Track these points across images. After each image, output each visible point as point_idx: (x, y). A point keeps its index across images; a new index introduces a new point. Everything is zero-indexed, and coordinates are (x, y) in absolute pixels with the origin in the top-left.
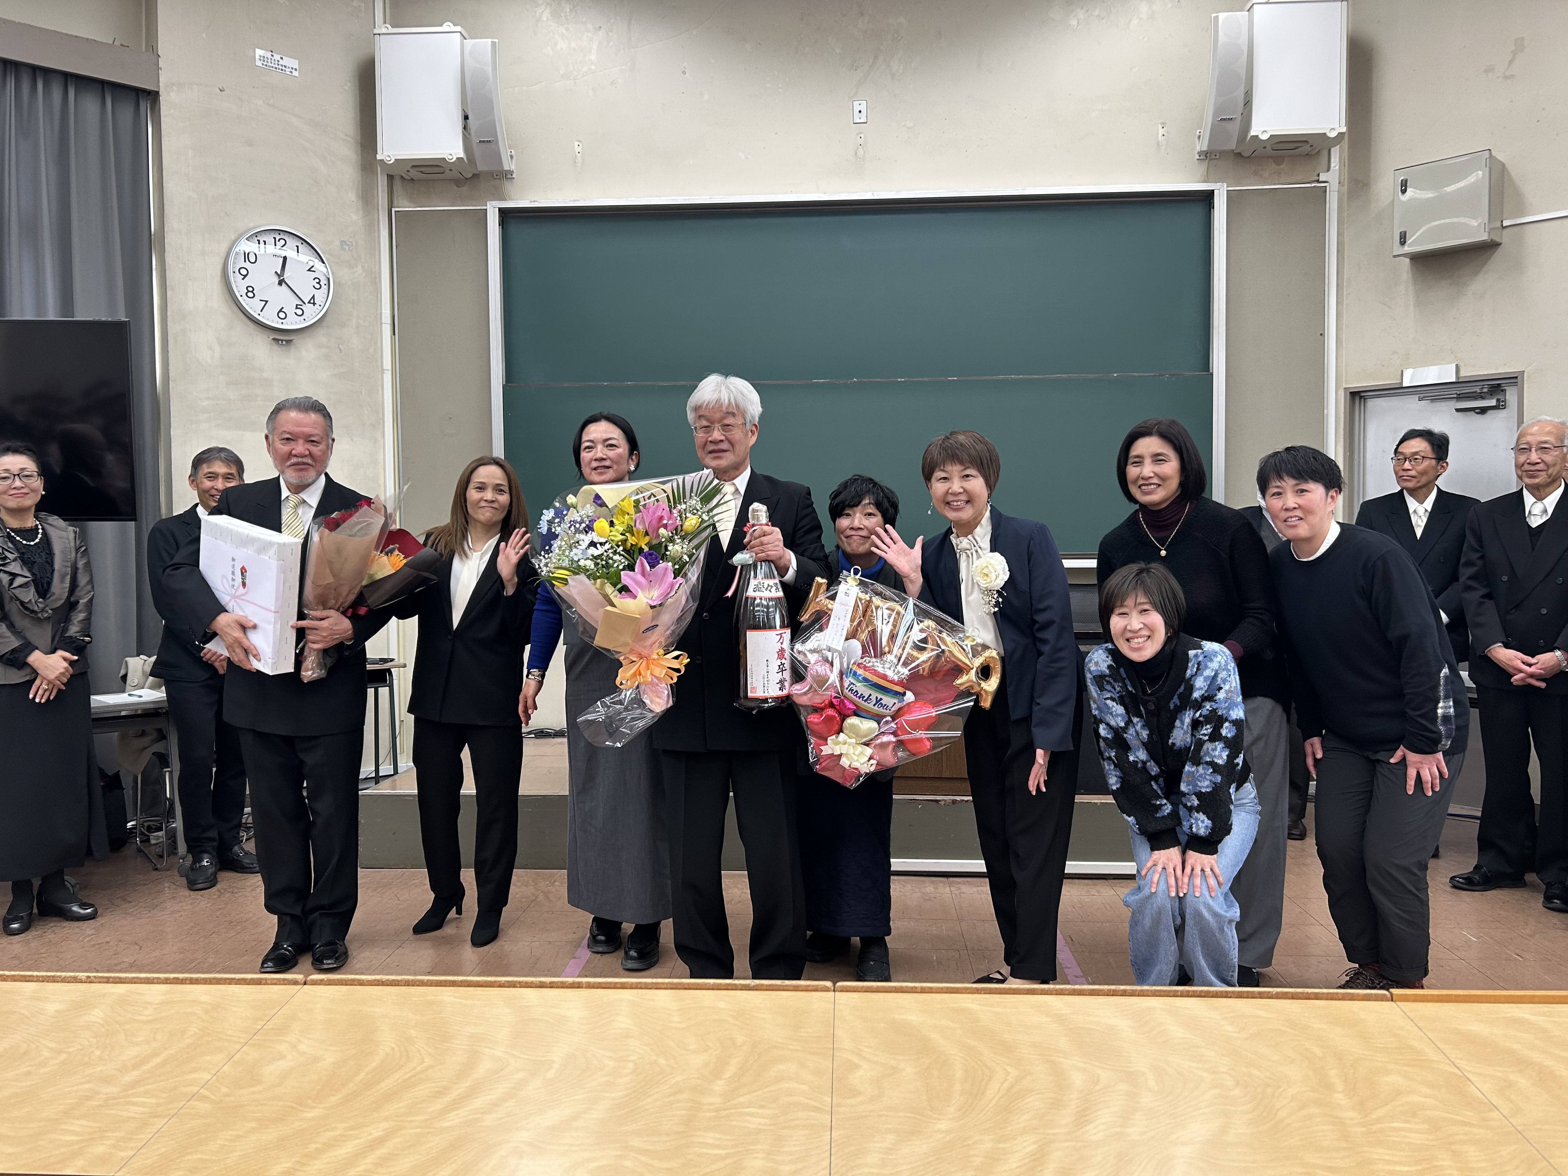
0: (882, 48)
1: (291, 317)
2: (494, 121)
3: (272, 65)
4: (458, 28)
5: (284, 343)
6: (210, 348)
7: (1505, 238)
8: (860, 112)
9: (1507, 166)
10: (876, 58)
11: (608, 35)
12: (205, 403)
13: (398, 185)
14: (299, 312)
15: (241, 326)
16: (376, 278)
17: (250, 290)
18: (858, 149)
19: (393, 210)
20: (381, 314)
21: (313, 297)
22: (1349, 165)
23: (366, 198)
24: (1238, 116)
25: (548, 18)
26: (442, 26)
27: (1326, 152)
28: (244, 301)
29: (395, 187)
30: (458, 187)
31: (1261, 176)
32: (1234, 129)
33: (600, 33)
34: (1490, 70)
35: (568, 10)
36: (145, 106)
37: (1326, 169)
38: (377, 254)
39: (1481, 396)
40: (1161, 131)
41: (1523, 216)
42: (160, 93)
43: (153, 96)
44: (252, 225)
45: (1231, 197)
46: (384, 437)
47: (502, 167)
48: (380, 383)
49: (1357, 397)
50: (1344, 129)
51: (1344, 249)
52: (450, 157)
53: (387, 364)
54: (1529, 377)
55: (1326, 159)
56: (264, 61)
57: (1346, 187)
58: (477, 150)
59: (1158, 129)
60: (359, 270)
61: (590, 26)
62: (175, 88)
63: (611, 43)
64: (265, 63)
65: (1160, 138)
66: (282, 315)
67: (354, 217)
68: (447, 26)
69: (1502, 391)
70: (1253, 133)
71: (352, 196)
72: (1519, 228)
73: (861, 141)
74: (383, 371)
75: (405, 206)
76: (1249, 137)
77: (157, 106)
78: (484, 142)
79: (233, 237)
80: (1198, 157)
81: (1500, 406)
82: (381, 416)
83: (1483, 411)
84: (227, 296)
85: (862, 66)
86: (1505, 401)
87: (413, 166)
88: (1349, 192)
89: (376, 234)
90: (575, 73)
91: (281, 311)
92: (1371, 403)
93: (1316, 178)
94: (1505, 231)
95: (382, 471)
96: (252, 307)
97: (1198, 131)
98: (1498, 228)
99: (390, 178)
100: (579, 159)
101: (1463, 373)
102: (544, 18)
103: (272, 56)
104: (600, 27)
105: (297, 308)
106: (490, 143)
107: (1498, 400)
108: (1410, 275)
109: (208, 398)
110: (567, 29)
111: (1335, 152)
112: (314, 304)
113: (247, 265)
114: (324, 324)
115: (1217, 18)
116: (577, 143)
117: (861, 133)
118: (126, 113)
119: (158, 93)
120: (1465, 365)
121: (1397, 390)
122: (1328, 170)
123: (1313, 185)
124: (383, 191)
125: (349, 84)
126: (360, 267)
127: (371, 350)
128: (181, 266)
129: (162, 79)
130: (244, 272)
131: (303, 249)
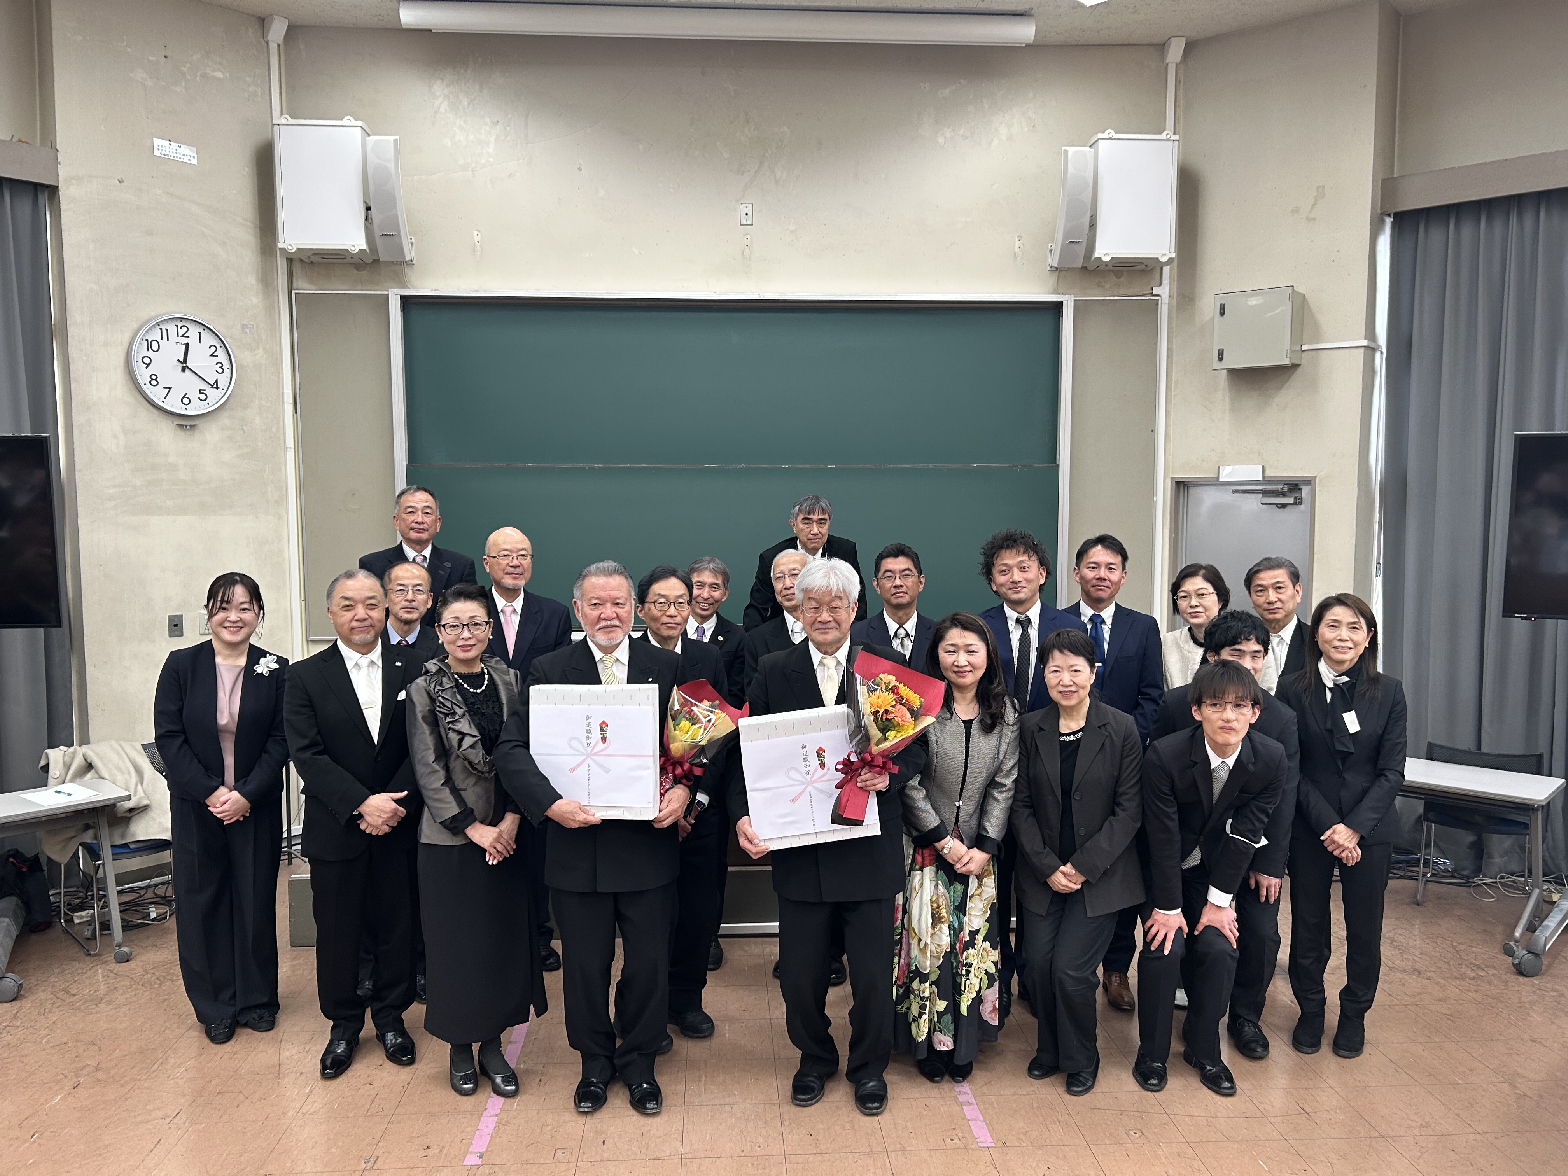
0: (767, 155)
1: (195, 402)
2: (397, 215)
3: (171, 154)
4: (359, 123)
5: (188, 427)
6: (115, 437)
7: (1305, 360)
8: (747, 214)
9: (1307, 297)
10: (761, 164)
11: (506, 129)
12: (112, 491)
13: (297, 269)
14: (203, 397)
15: (145, 414)
16: (277, 359)
17: (154, 378)
18: (744, 249)
19: (294, 292)
20: (283, 393)
21: (217, 381)
22: (1178, 280)
23: (266, 281)
24: (1083, 239)
25: (446, 110)
26: (342, 119)
27: (1159, 270)
28: (148, 390)
29: (294, 268)
30: (358, 270)
31: (1103, 287)
32: (1081, 250)
33: (498, 127)
34: (1296, 211)
35: (466, 103)
36: (43, 199)
37: (1159, 283)
38: (278, 335)
39: (1283, 494)
40: (1018, 244)
41: (1318, 342)
42: (60, 187)
43: (53, 191)
44: (153, 314)
45: (1078, 306)
46: (287, 513)
47: (404, 257)
48: (283, 461)
49: (1181, 486)
50: (1173, 255)
51: (1172, 355)
52: (353, 248)
53: (290, 442)
54: (1320, 482)
55: (1158, 275)
56: (162, 150)
57: (1175, 300)
58: (379, 242)
59: (1015, 242)
60: (261, 351)
61: (487, 120)
62: (74, 181)
63: (509, 138)
64: (164, 152)
65: (1017, 250)
66: (186, 401)
67: (255, 300)
68: (348, 120)
69: (1299, 489)
70: (1096, 255)
71: (252, 280)
72: (1314, 352)
73: (748, 242)
74: (285, 449)
75: (305, 287)
76: (1093, 258)
77: (57, 200)
78: (387, 235)
79: (135, 326)
80: (1049, 268)
81: (1298, 502)
82: (284, 493)
83: (1284, 506)
84: (131, 386)
85: (749, 171)
86: (1301, 499)
87: (314, 254)
88: (1178, 304)
89: (277, 317)
90: (474, 165)
91: (184, 397)
92: (1193, 491)
93: (1150, 292)
94: (1304, 354)
95: (286, 546)
96: (156, 394)
97: (1050, 245)
98: (1298, 351)
99: (290, 261)
100: (478, 248)
101: (1269, 473)
102: (442, 110)
103: (170, 144)
104: (498, 121)
105: (200, 393)
106: (392, 236)
107: (1296, 498)
108: (1227, 384)
109: (114, 486)
110: (465, 121)
111: (1166, 270)
112: (217, 388)
113: (150, 354)
114: (227, 406)
115: (1066, 151)
116: (476, 233)
117: (747, 234)
118: (25, 207)
119: (58, 187)
120: (1270, 467)
121: (1215, 482)
122: (1160, 285)
123: (1147, 298)
124: (283, 274)
125: (247, 169)
126: (261, 349)
127: (274, 429)
128: (85, 358)
129: (61, 173)
130: (147, 361)
131: (205, 335)
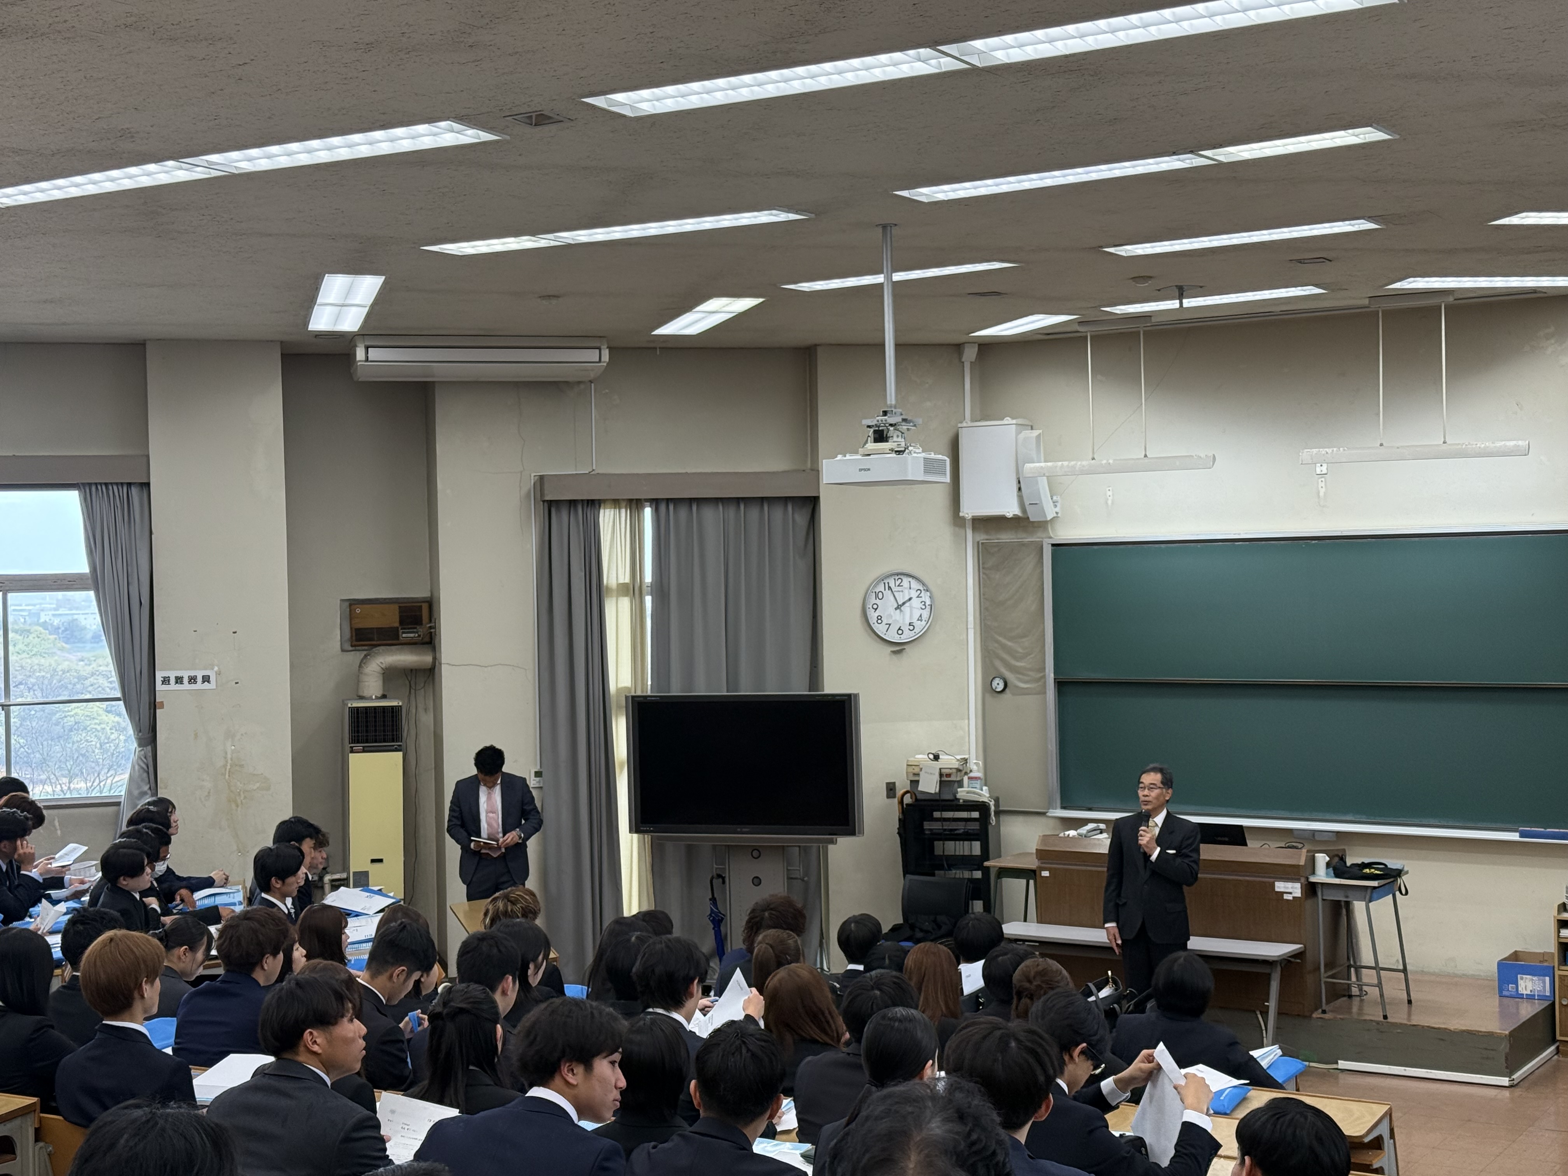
1: (906, 631)
2: (1039, 489)
4: (1015, 422)
5: (901, 651)
13: (980, 524)
14: (911, 628)
15: (873, 644)
17: (879, 618)
19: (979, 541)
21: (921, 616)
26: (1004, 420)
28: (876, 627)
29: (976, 528)
30: (1018, 527)
43: (815, 499)
44: (879, 573)
47: (1047, 518)
52: (1011, 514)
58: (1028, 508)
66: (900, 632)
68: (1008, 420)
78: (1033, 504)
79: (867, 585)
84: (865, 624)
91: (899, 629)
96: (880, 629)
100: (1110, 502)
105: (910, 625)
106: (1037, 504)
112: (921, 620)
113: (878, 601)
114: (928, 633)
116: (1108, 489)
119: (819, 496)
124: (970, 530)
130: (875, 606)
131: (913, 582)
